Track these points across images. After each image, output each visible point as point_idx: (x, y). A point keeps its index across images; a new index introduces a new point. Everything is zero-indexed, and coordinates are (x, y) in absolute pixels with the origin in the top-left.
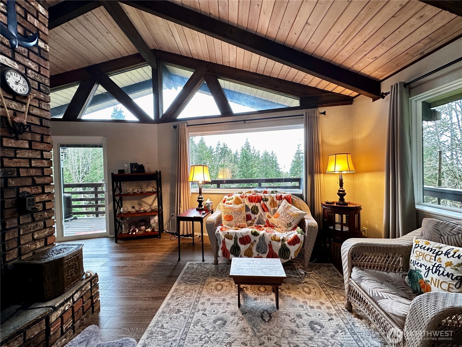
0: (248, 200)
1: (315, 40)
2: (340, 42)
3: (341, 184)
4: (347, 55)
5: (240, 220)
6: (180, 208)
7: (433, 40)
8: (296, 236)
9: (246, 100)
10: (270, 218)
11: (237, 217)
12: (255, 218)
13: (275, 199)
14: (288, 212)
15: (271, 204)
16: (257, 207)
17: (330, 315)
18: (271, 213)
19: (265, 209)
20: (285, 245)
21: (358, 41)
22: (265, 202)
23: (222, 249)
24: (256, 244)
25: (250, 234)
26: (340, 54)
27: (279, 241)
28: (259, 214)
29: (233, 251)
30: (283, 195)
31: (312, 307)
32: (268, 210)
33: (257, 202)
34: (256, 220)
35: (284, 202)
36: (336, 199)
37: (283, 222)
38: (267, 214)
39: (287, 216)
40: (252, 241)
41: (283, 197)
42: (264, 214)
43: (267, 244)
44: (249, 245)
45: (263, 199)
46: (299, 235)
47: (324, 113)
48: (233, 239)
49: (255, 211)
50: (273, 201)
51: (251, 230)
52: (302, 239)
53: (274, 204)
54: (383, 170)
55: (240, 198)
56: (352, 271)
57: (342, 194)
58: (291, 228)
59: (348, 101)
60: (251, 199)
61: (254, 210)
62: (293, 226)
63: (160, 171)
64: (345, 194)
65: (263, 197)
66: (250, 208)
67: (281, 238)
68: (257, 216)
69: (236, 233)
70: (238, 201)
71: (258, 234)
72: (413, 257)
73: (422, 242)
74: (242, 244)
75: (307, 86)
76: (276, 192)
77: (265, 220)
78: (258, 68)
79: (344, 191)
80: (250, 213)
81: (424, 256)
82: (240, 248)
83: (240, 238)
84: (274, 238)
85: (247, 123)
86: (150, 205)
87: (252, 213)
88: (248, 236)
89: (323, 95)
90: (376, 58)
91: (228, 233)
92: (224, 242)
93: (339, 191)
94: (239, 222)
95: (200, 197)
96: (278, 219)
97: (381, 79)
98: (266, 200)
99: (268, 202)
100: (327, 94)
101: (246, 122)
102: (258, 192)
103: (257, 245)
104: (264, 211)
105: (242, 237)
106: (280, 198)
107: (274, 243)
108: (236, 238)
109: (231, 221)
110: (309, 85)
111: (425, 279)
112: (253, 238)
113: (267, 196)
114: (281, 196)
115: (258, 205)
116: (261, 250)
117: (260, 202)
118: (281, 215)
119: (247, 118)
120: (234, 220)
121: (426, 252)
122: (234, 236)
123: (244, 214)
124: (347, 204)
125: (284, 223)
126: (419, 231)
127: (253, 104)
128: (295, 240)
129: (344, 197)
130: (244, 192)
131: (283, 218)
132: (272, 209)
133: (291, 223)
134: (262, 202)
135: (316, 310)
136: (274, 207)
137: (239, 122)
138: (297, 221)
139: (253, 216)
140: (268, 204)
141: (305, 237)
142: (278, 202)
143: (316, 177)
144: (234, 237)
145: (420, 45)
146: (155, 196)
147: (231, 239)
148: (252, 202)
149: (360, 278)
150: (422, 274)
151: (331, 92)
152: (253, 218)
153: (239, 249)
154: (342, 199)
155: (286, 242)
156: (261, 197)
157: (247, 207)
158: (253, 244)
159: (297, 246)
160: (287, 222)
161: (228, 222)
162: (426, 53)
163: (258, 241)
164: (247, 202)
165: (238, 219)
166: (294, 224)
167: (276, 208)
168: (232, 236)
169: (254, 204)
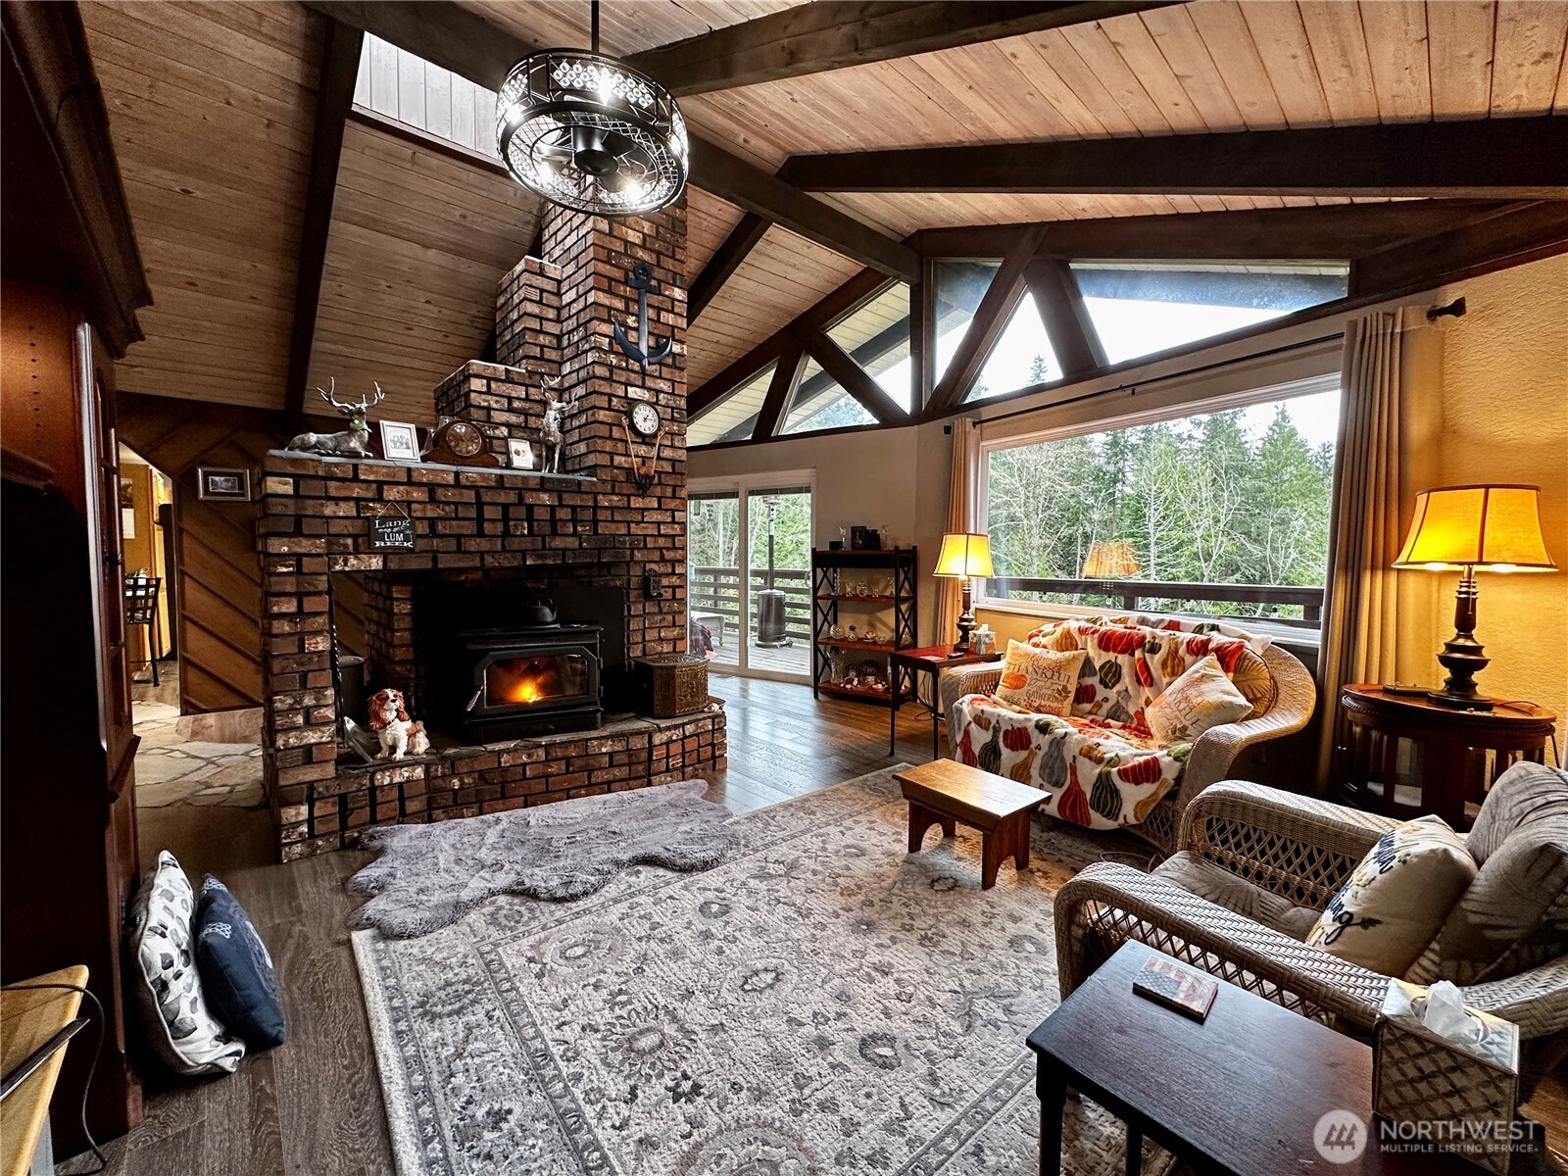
0: (1096, 641)
5: (1044, 691)
8: (1155, 760)
12: (1106, 700)
13: (1183, 650)
15: (1164, 665)
16: (1119, 668)
19: (1144, 677)
20: (1110, 775)
22: (1148, 655)
23: (961, 746)
24: (1041, 754)
25: (1031, 726)
27: (1099, 761)
28: (1118, 687)
29: (985, 757)
32: (1151, 682)
33: (1122, 652)
34: (1106, 706)
35: (1207, 660)
38: (1146, 691)
40: (1033, 745)
41: (1212, 645)
42: (1136, 691)
43: (1067, 763)
44: (1023, 754)
45: (1145, 645)
46: (1166, 760)
47: (1458, 308)
48: (991, 730)
49: (1111, 675)
50: (1174, 653)
52: (1168, 774)
53: (1174, 663)
55: (1076, 636)
57: (1462, 662)
60: (1107, 642)
61: (1108, 674)
63: (915, 548)
65: (1148, 639)
66: (1098, 666)
67: (1108, 755)
68: (1112, 693)
69: (999, 715)
70: (1067, 642)
71: (1052, 732)
74: (1007, 746)
76: (1214, 628)
77: (1132, 710)
80: (1092, 680)
82: (1000, 755)
83: (1006, 732)
84: (1090, 753)
87: (1100, 681)
88: (1026, 730)
91: (982, 711)
92: (968, 731)
93: (1452, 648)
94: (1041, 696)
95: (966, 616)
98: (1154, 649)
99: (1156, 656)
101: (1138, 389)
102: (1145, 622)
103: (1043, 760)
104: (1138, 681)
105: (1011, 729)
106: (1202, 648)
107: (1085, 764)
108: (996, 730)
109: (1018, 691)
112: (1037, 739)
113: (1162, 638)
115: (1123, 660)
116: (1050, 775)
117: (1132, 654)
120: (1026, 688)
122: (994, 722)
123: (1072, 681)
124: (1479, 706)
128: (1147, 772)
132: (1166, 680)
133: (1184, 729)
134: (1138, 654)
136: (1173, 674)
139: (1101, 692)
140: (1155, 662)
142: (1189, 658)
144: (993, 725)
147: (987, 729)
148: (1106, 649)
152: (1098, 698)
154: (1460, 684)
155: (1116, 770)
156: (1144, 638)
157: (1088, 661)
158: (1032, 754)
159: (1146, 789)
160: (1175, 722)
161: (1008, 692)
163: (1045, 748)
164: (1092, 650)
165: (1041, 688)
168: (990, 723)
169: (1111, 656)
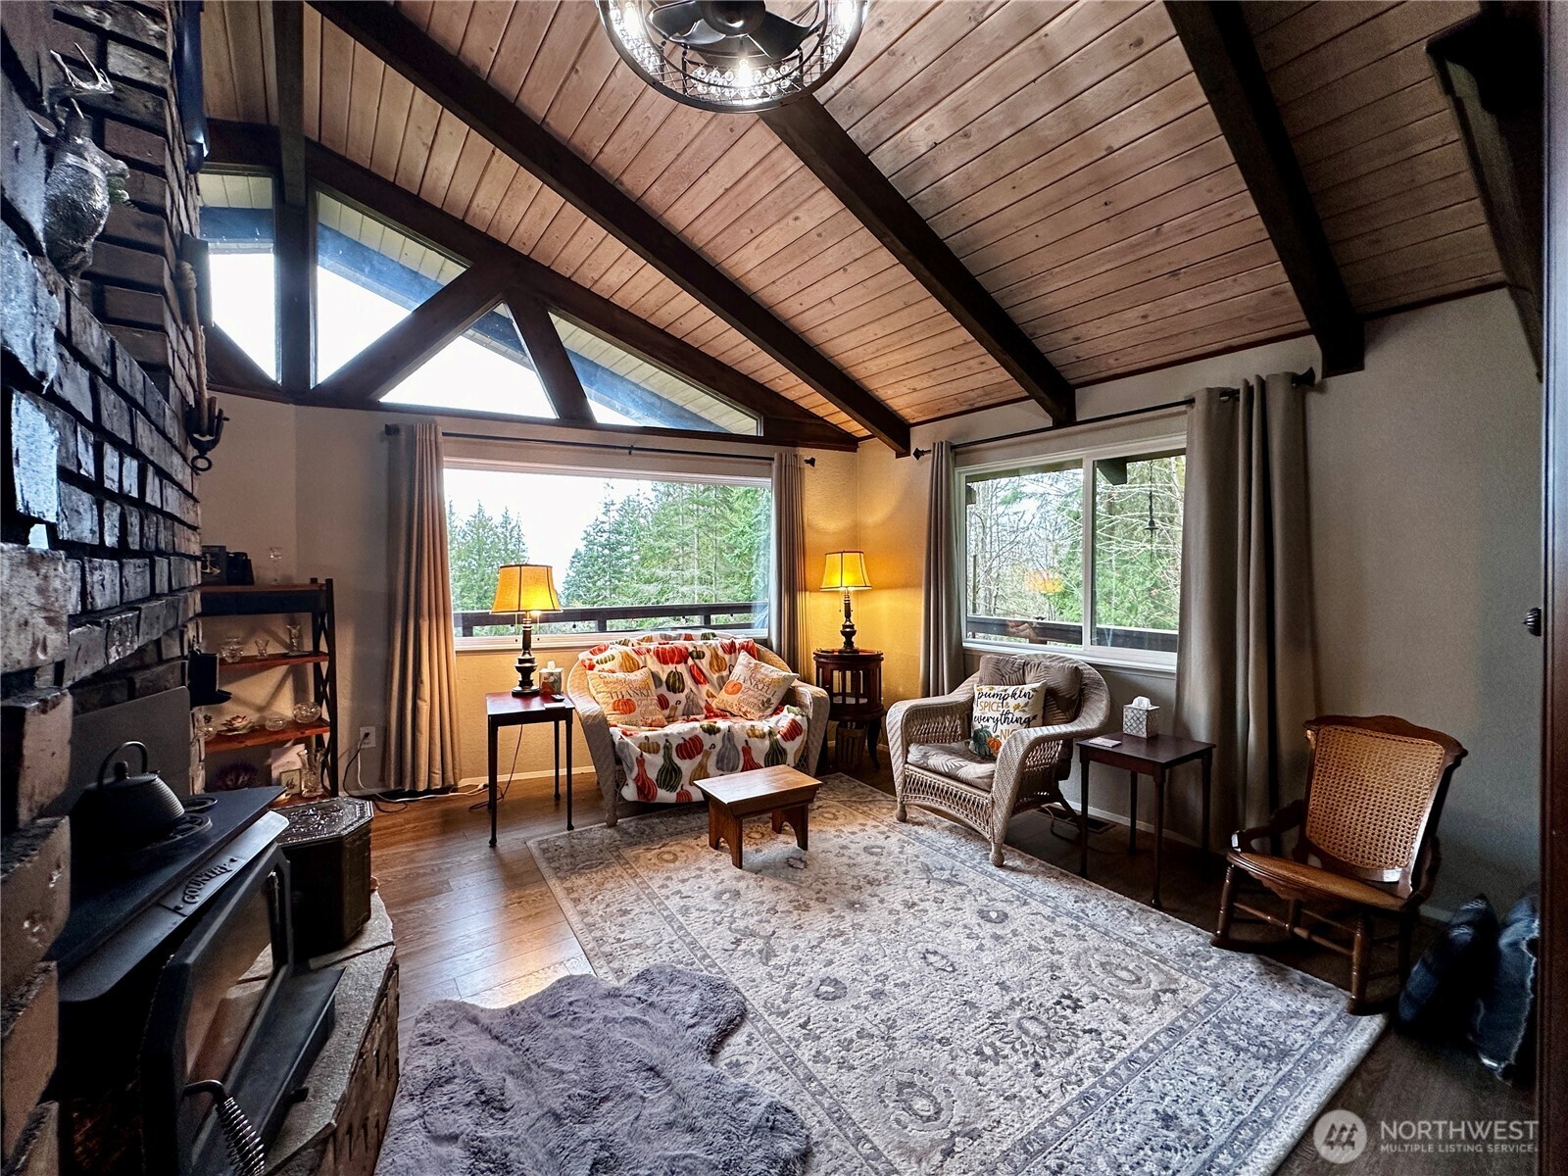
0: (655, 658)
1: (832, 329)
2: (871, 348)
3: (848, 615)
4: (875, 370)
5: (651, 707)
6: (419, 702)
7: (987, 394)
8: (794, 721)
9: (632, 392)
10: (713, 696)
11: (644, 702)
12: (679, 702)
13: (720, 652)
14: (759, 676)
15: (711, 664)
16: (680, 675)
17: (883, 833)
18: (713, 685)
19: (699, 678)
20: (777, 741)
21: (898, 358)
22: (697, 661)
23: (636, 780)
24: (715, 752)
25: (699, 732)
27: (763, 736)
28: (686, 691)
29: (665, 780)
30: (737, 642)
31: (853, 833)
32: (706, 680)
33: (678, 662)
34: (681, 707)
35: (743, 657)
36: (839, 643)
37: (752, 700)
38: (705, 688)
39: (760, 687)
40: (706, 747)
41: (737, 646)
42: (698, 688)
43: (740, 749)
44: (699, 758)
45: (691, 654)
46: (798, 718)
47: (812, 462)
48: (662, 752)
49: (675, 684)
50: (715, 656)
51: (697, 725)
52: (805, 726)
53: (718, 663)
54: (917, 586)
55: (635, 656)
56: (908, 752)
57: (849, 633)
58: (769, 711)
59: (847, 443)
60: (663, 657)
61: (674, 682)
62: (773, 707)
64: (854, 633)
65: (691, 649)
66: (664, 678)
67: (766, 730)
68: (682, 696)
69: (667, 735)
70: (630, 665)
71: (719, 730)
72: (976, 713)
73: (986, 689)
74: (682, 757)
75: (777, 396)
76: (714, 635)
77: (703, 704)
78: (678, 322)
79: (852, 627)
80: (663, 690)
81: (990, 705)
82: (679, 769)
83: (679, 747)
84: (752, 733)
85: (637, 455)
86: (260, 709)
87: (669, 690)
88: (697, 737)
89: (807, 421)
90: (915, 390)
91: (646, 737)
92: (641, 762)
93: (845, 627)
94: (651, 713)
95: (527, 656)
96: (739, 695)
97: (911, 421)
98: (700, 655)
99: (703, 661)
100: (813, 421)
101: (633, 452)
102: (670, 638)
103: (718, 755)
104: (697, 682)
105: (682, 741)
106: (731, 649)
107: (754, 742)
108: (667, 748)
109: (633, 714)
110: (783, 394)
111: (993, 735)
112: (708, 741)
113: (701, 646)
114: (733, 644)
115: (681, 668)
116: (728, 764)
117: (686, 663)
118: (744, 685)
119: (637, 441)
120: (638, 710)
121: (992, 700)
122: (662, 743)
123: (654, 692)
124: (857, 651)
125: (756, 701)
126: (975, 677)
127: (649, 409)
128: (794, 730)
129: (853, 639)
130: (634, 640)
131: (750, 692)
132: (715, 676)
134: (690, 662)
135: (861, 834)
136: (720, 670)
137: (617, 450)
138: (780, 693)
139: (672, 698)
140: (704, 664)
141: (808, 719)
142: (727, 657)
143: (800, 598)
144: (662, 746)
145: (972, 394)
146: (281, 670)
147: (656, 751)
148: (665, 662)
149: (925, 756)
150: (990, 730)
151: (822, 419)
152: (672, 703)
153: (677, 771)
154: (849, 643)
155: (779, 736)
156: (687, 649)
157: (655, 676)
158: (707, 755)
159: (799, 740)
160: (761, 698)
162: (976, 405)
163: (719, 746)
164: (653, 665)
165: (646, 706)
166: (775, 701)
167: (725, 673)
168: (658, 745)
169: (671, 667)
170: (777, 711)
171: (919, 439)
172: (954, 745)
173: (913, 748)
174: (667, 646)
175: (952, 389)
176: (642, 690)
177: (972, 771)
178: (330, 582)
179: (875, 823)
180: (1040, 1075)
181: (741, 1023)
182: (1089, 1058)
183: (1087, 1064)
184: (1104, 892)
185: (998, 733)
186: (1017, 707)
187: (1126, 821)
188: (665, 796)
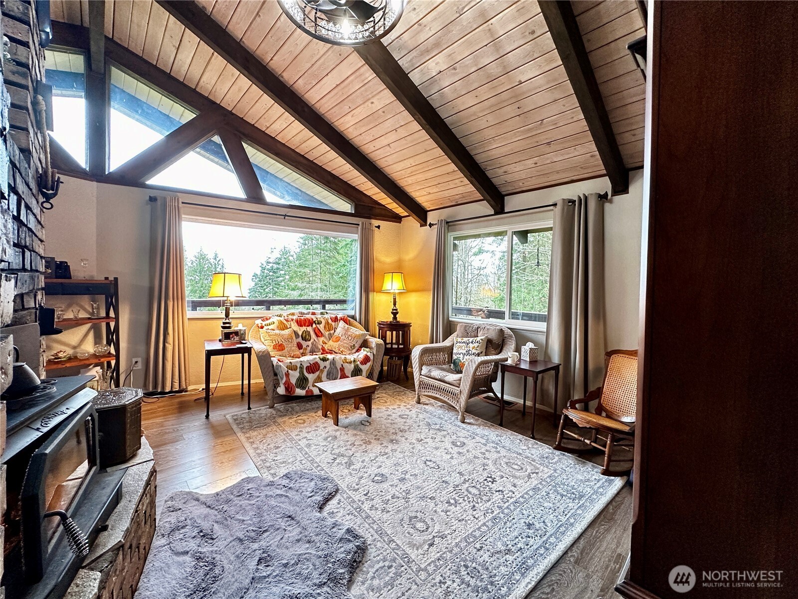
0: (296, 323)
1: (390, 160)
2: (409, 171)
3: (395, 304)
4: (410, 182)
5: (293, 348)
7: (464, 197)
8: (366, 355)
9: (287, 187)
10: (326, 343)
11: (289, 346)
12: (308, 346)
13: (330, 321)
14: (349, 333)
15: (325, 327)
16: (309, 332)
17: (409, 409)
18: (326, 338)
19: (318, 334)
20: (357, 365)
21: (421, 177)
22: (318, 325)
23: (285, 384)
24: (326, 370)
25: (318, 360)
26: (405, 179)
27: (350, 363)
28: (312, 340)
29: (300, 384)
30: (339, 317)
31: (394, 409)
32: (322, 335)
33: (308, 326)
34: (309, 349)
35: (342, 323)
36: (390, 318)
37: (345, 345)
38: (322, 339)
39: (350, 338)
40: (321, 368)
41: (339, 318)
42: (318, 339)
43: (339, 369)
44: (317, 373)
45: (315, 322)
46: (369, 354)
47: (379, 227)
48: (298, 370)
50: (327, 323)
51: (317, 357)
52: (372, 358)
53: (328, 327)
54: (428, 290)
55: (285, 322)
56: (422, 369)
57: (395, 314)
58: (354, 351)
59: (397, 218)
60: (300, 323)
61: (306, 336)
62: (356, 348)
64: (397, 313)
65: (315, 319)
66: (300, 333)
67: (352, 359)
68: (310, 343)
69: (301, 361)
70: (282, 327)
71: (328, 359)
72: (455, 351)
73: (459, 340)
74: (309, 373)
75: (361, 192)
76: (327, 313)
77: (320, 347)
78: (311, 152)
79: (396, 310)
80: (300, 340)
81: (461, 347)
82: (307, 378)
83: (307, 368)
84: (345, 361)
85: (288, 219)
86: (74, 348)
87: (303, 340)
88: (317, 363)
89: (377, 206)
90: (430, 193)
91: (290, 362)
92: (287, 375)
93: (393, 310)
94: (293, 351)
95: (227, 321)
96: (339, 342)
97: (428, 209)
98: (319, 323)
99: (321, 325)
100: (380, 207)
101: (286, 217)
102: (304, 314)
103: (328, 372)
104: (317, 336)
105: (309, 365)
106: (336, 320)
107: (346, 365)
108: (301, 368)
109: (284, 351)
110: (364, 192)
111: (462, 361)
112: (322, 364)
113: (320, 318)
114: (336, 318)
115: (309, 329)
116: (332, 376)
117: (312, 326)
118: (342, 338)
119: (288, 212)
120: (286, 349)
121: (462, 344)
122: (299, 366)
123: (295, 341)
124: (399, 322)
125: (347, 346)
126: (455, 334)
127: (295, 196)
128: (366, 360)
129: (397, 316)
130: (285, 314)
131: (345, 341)
132: (327, 333)
133: (354, 345)
134: (314, 326)
135: (398, 409)
136: (329, 330)
137: (278, 216)
138: (360, 342)
139: (304, 344)
140: (321, 327)
141: (374, 354)
142: (333, 324)
143: (371, 295)
145: (457, 196)
147: (295, 370)
148: (301, 326)
149: (430, 371)
150: (461, 359)
151: (384, 206)
152: (304, 346)
154: (395, 318)
155: (358, 363)
156: (312, 319)
157: (296, 333)
158: (322, 371)
159: (369, 364)
160: (350, 344)
161: (280, 353)
162: (459, 203)
163: (328, 367)
164: (295, 327)
165: (291, 347)
166: (357, 346)
167: (332, 332)
168: (297, 367)
169: (304, 328)
170: (358, 351)
171: (431, 218)
172: (444, 366)
173: (424, 367)
174: (302, 318)
175: (447, 194)
176: (289, 339)
177: (451, 377)
178: (116, 279)
179: (405, 404)
180: (475, 510)
181: (335, 495)
182: (497, 502)
183: (496, 505)
184: (510, 432)
185: (465, 360)
186: (473, 348)
187: (522, 402)
188: (300, 392)
